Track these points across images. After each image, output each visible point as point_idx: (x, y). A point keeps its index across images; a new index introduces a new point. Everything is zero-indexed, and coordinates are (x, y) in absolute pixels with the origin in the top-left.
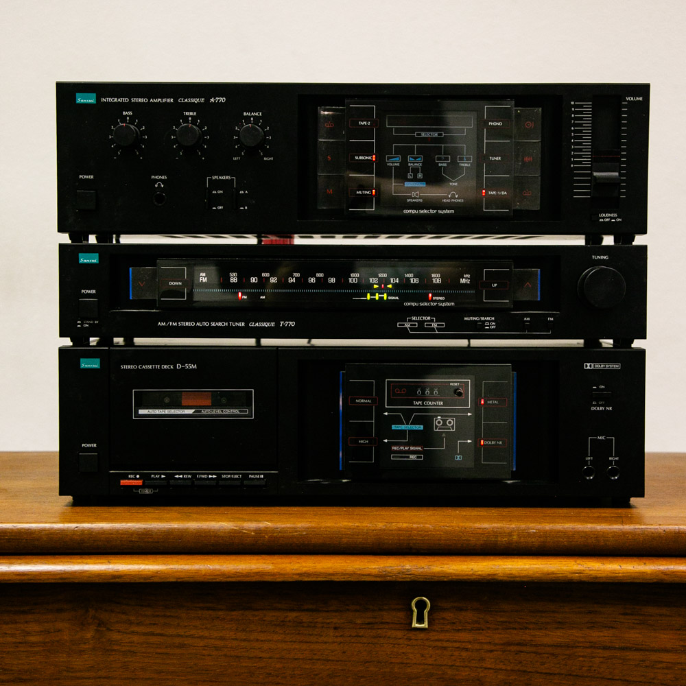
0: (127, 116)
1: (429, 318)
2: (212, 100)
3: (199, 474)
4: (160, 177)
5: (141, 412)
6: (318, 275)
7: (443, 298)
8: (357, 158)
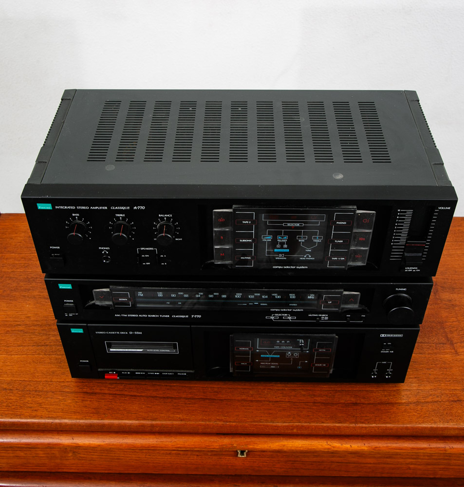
0: (75, 216)
1: (286, 315)
2: (135, 208)
3: (149, 372)
4: (105, 248)
5: (111, 350)
6: (215, 294)
7: (296, 305)
8: (241, 241)
